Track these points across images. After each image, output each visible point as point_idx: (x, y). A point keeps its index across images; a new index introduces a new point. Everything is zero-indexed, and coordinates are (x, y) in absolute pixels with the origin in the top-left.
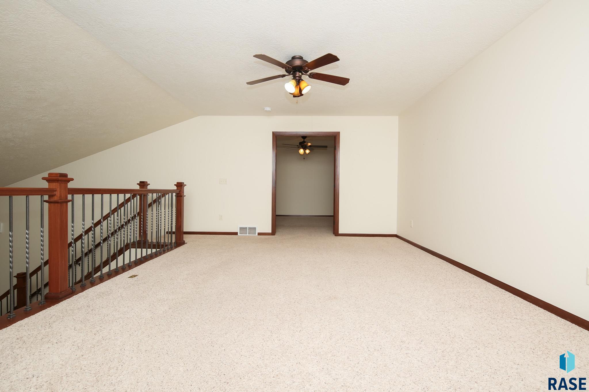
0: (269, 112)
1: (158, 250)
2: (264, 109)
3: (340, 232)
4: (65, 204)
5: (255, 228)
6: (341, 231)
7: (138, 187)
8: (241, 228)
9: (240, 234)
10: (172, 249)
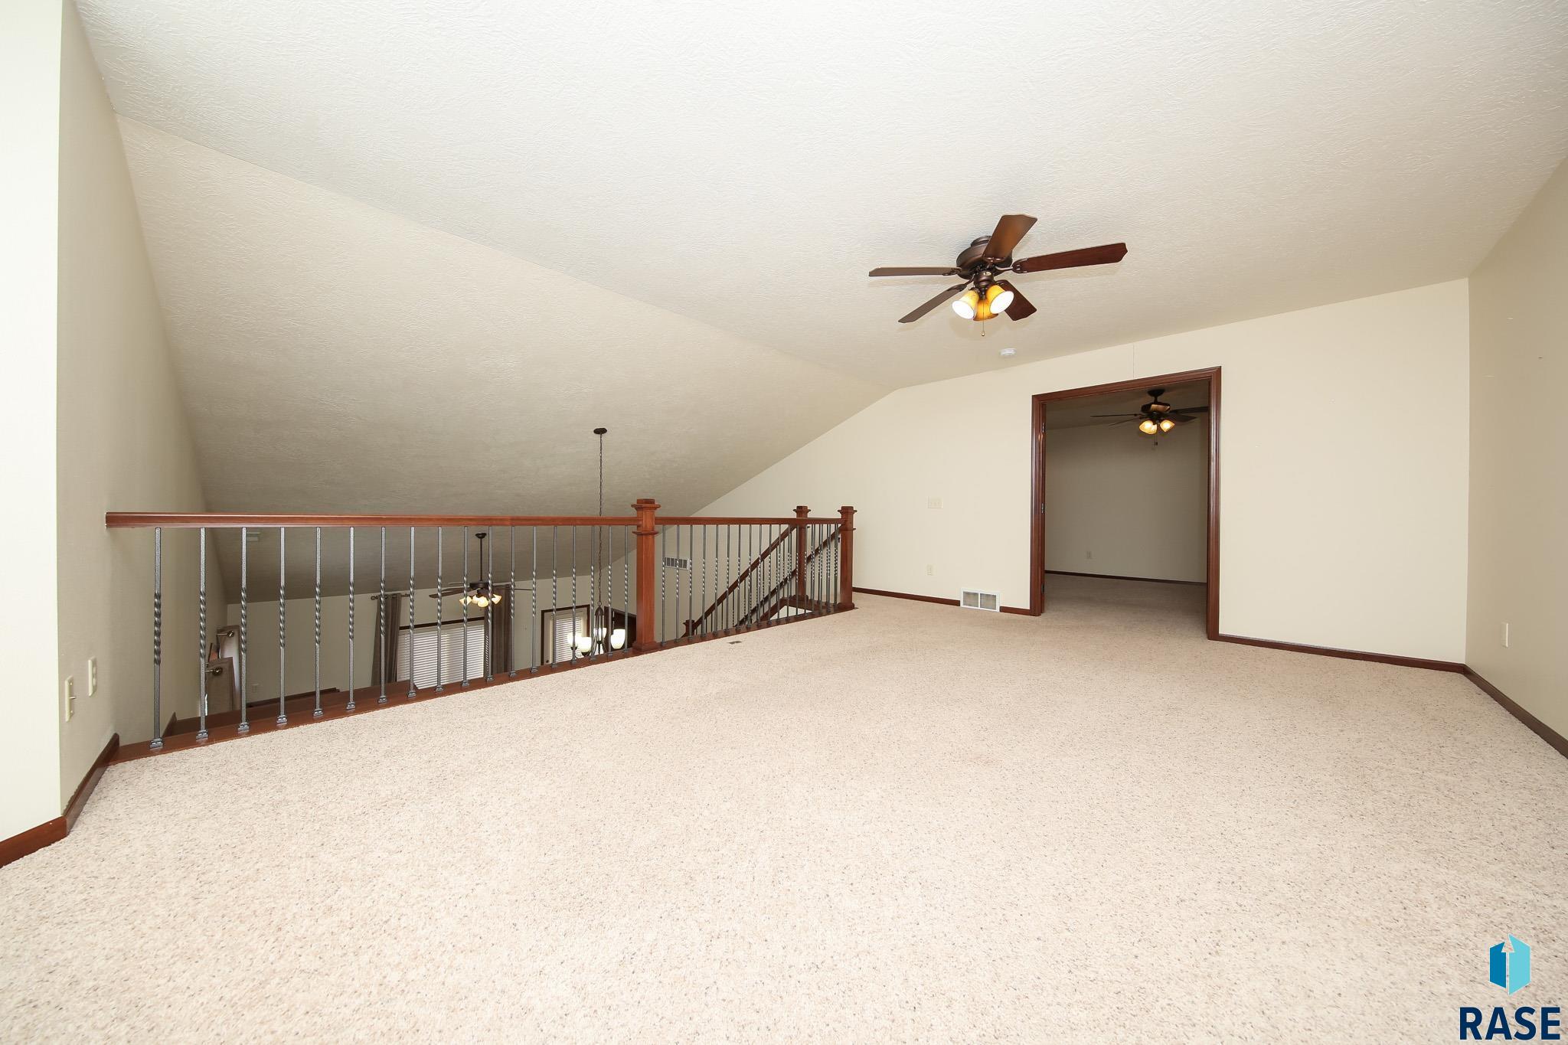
0: (1010, 356)
1: (807, 611)
2: (1000, 353)
3: (1222, 631)
4: (651, 537)
5: (995, 596)
6: (1224, 629)
7: (794, 515)
8: (967, 594)
9: (964, 604)
10: (828, 613)
